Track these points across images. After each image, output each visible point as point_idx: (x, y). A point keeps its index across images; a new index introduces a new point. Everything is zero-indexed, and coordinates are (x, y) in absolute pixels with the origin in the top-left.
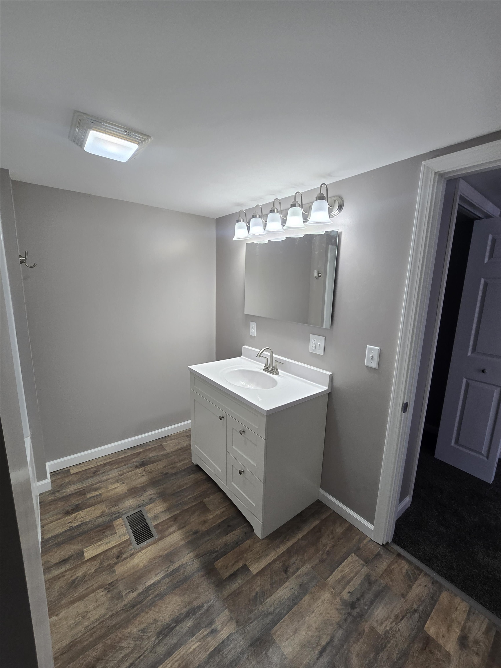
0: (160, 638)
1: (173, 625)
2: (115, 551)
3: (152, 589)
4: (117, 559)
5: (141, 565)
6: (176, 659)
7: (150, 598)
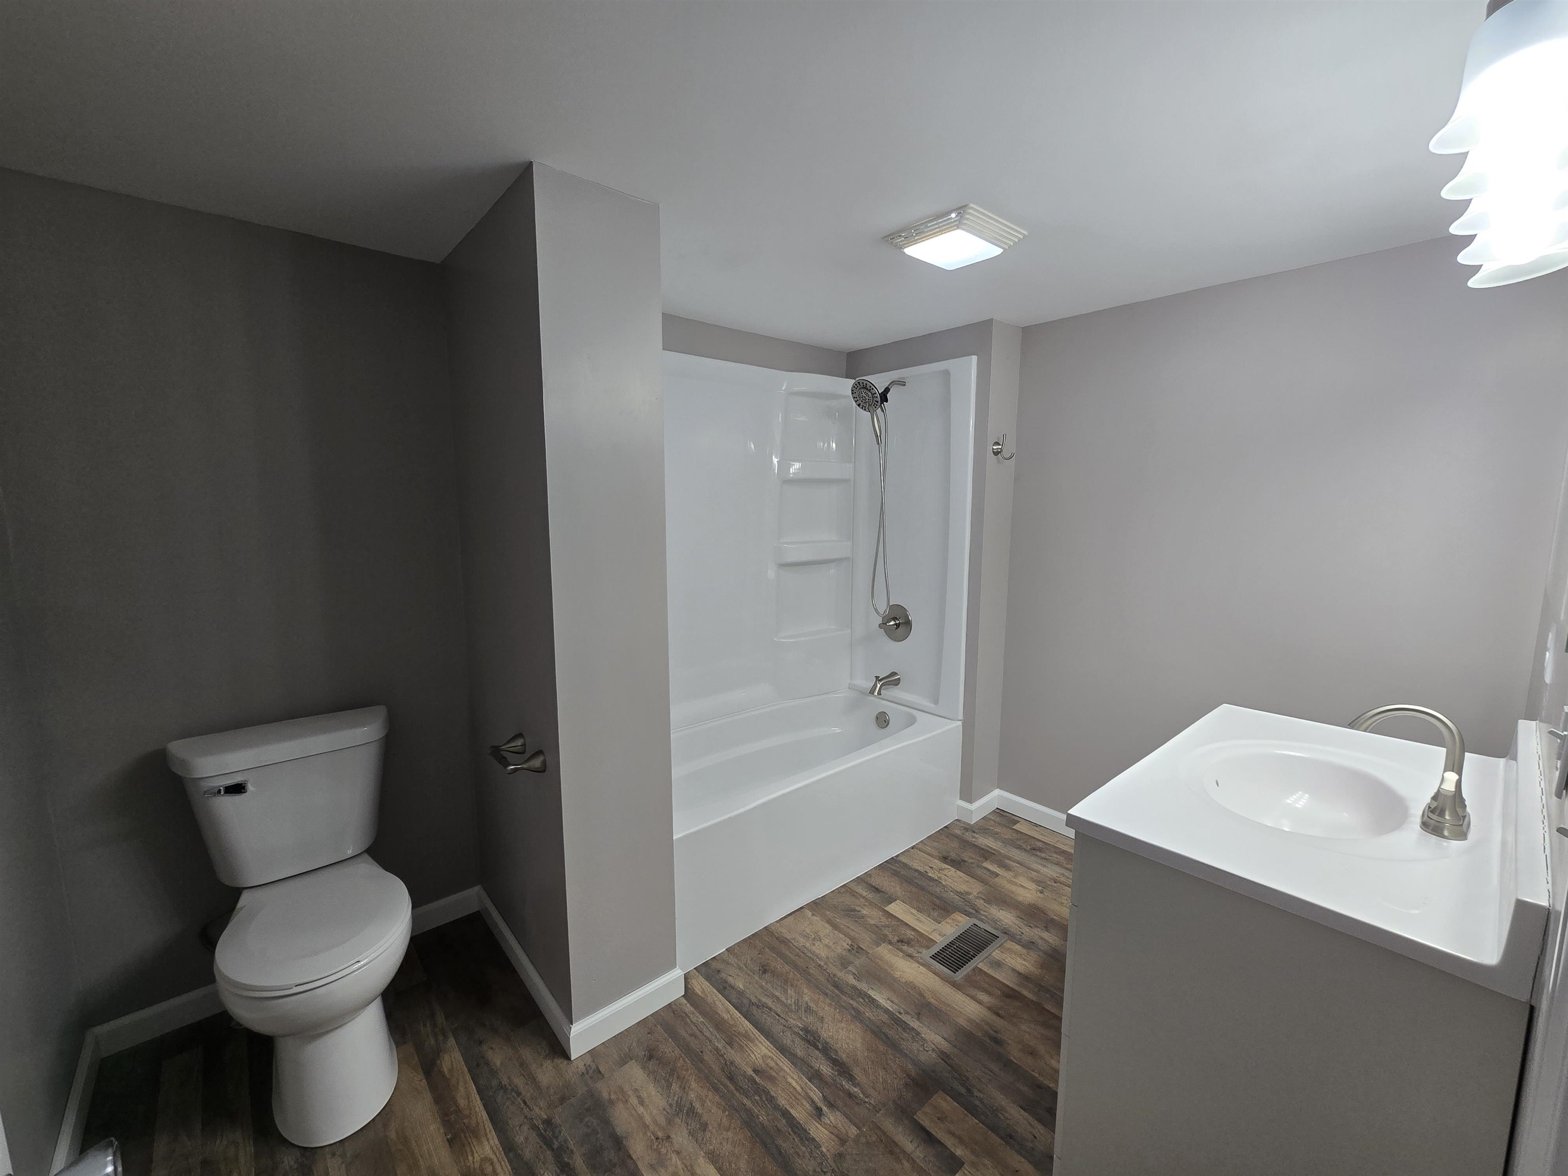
0: (801, 1032)
1: (819, 1045)
2: (910, 934)
3: (865, 1001)
4: (898, 941)
5: (897, 974)
6: (778, 1061)
7: (852, 1002)
